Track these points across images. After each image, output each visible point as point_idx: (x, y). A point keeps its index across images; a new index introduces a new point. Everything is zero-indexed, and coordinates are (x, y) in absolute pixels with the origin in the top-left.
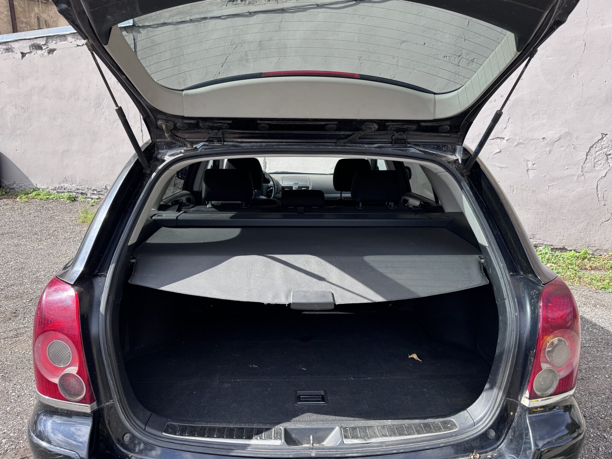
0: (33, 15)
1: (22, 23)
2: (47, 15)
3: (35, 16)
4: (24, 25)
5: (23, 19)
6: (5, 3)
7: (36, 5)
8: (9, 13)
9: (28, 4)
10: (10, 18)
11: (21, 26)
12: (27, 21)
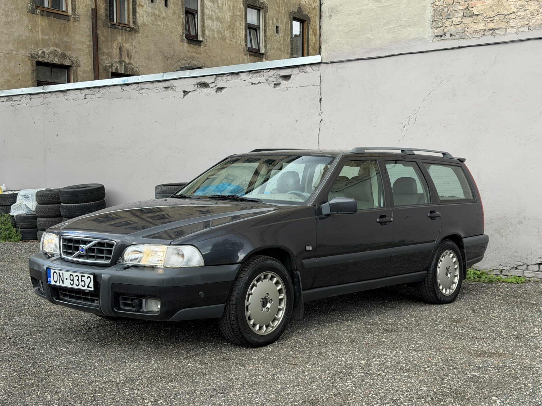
0: (115, 45)
1: (103, 54)
2: (129, 44)
3: (117, 47)
4: (105, 57)
5: (105, 50)
6: (88, 32)
7: (119, 34)
8: (92, 44)
9: (111, 32)
10: (92, 49)
11: (102, 58)
12: (108, 52)
